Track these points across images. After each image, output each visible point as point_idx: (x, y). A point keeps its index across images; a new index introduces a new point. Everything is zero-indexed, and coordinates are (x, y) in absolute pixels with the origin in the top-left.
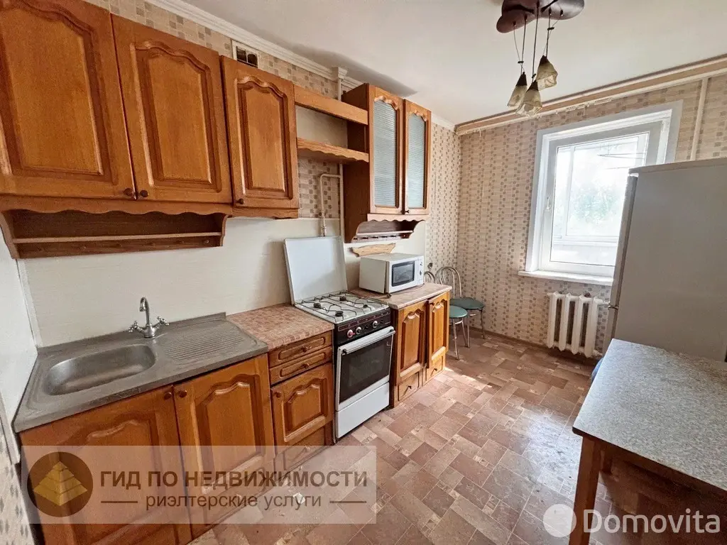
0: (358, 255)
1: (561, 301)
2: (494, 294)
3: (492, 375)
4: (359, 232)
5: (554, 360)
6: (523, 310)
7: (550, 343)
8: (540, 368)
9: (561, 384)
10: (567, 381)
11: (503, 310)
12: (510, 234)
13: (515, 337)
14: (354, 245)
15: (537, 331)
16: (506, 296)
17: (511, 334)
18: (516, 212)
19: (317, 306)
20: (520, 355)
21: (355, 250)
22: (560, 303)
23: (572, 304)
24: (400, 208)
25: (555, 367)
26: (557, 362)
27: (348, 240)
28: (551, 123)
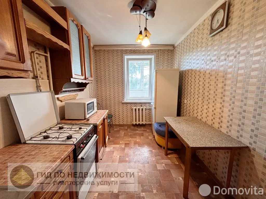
0: (61, 101)
1: (136, 109)
2: (114, 110)
3: (124, 140)
4: (64, 89)
5: (136, 128)
6: (124, 114)
7: (134, 123)
8: (135, 132)
9: (142, 135)
10: (143, 133)
11: (118, 115)
12: (118, 89)
13: (123, 124)
14: (60, 96)
15: (129, 120)
16: (118, 110)
17: (121, 123)
18: (119, 81)
19: (46, 137)
20: (127, 130)
21: (60, 99)
22: (136, 110)
23: (139, 109)
24: (84, 77)
25: (138, 130)
26: (137, 128)
27: (57, 93)
28: (127, 52)
